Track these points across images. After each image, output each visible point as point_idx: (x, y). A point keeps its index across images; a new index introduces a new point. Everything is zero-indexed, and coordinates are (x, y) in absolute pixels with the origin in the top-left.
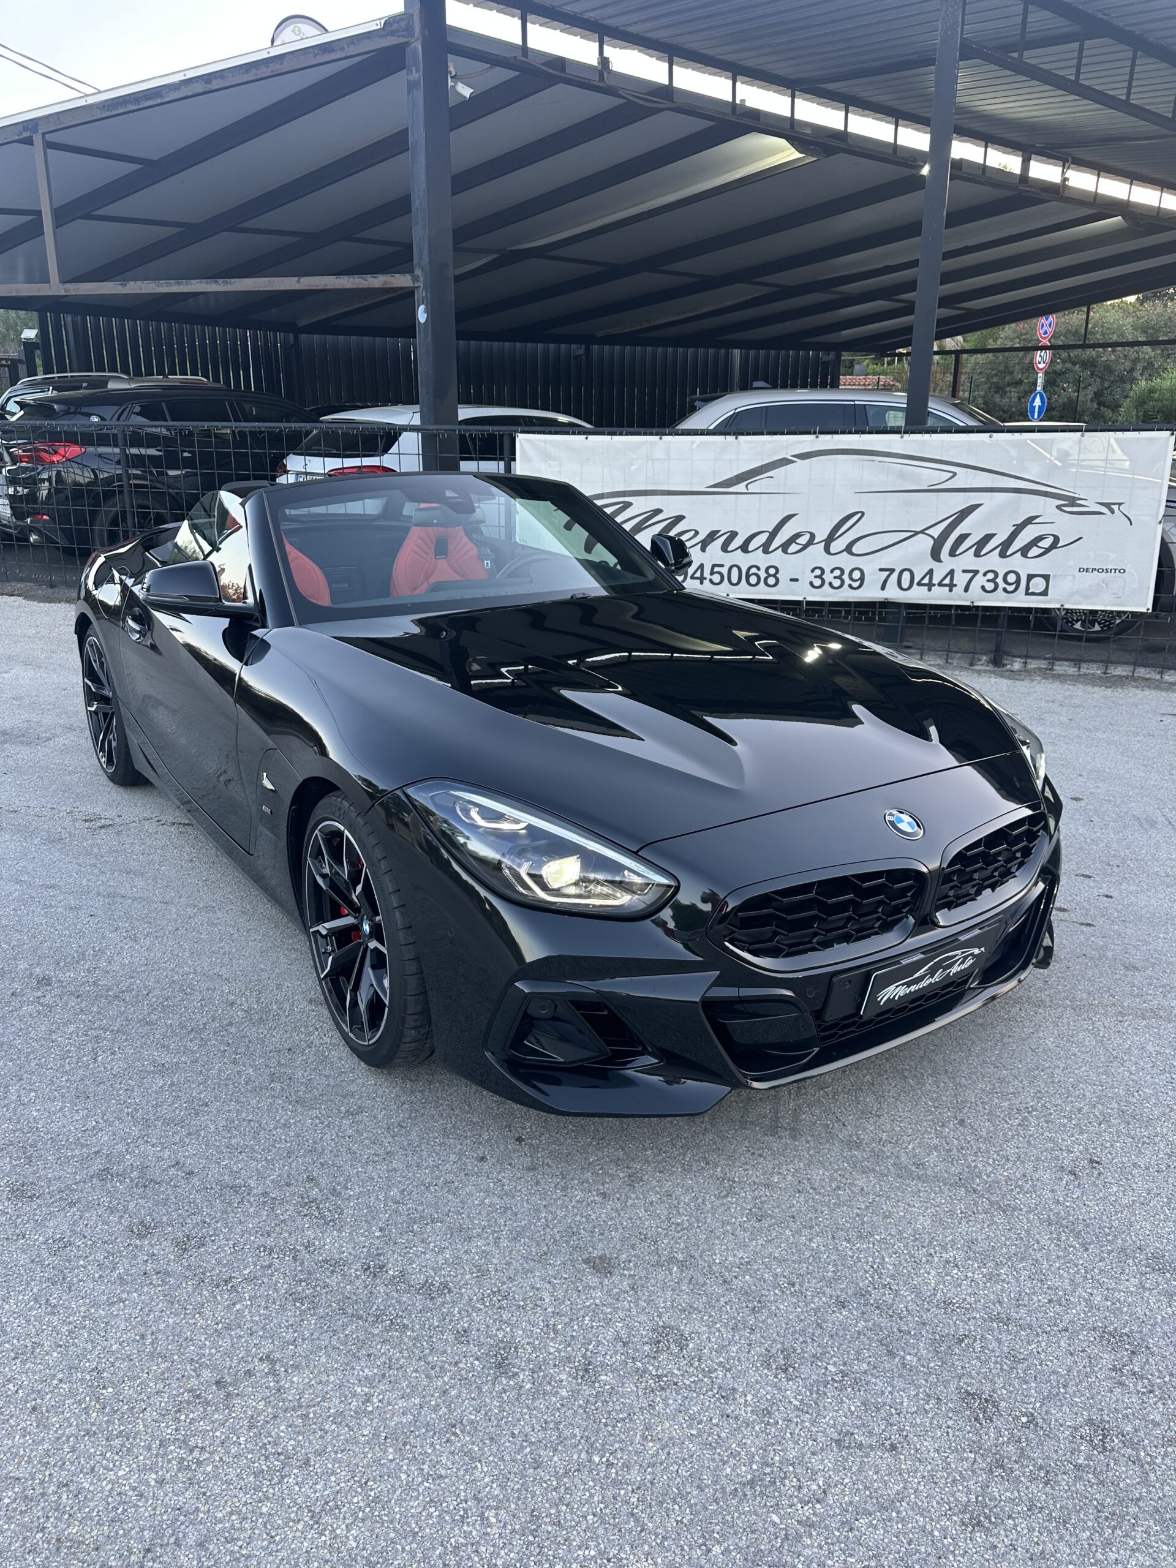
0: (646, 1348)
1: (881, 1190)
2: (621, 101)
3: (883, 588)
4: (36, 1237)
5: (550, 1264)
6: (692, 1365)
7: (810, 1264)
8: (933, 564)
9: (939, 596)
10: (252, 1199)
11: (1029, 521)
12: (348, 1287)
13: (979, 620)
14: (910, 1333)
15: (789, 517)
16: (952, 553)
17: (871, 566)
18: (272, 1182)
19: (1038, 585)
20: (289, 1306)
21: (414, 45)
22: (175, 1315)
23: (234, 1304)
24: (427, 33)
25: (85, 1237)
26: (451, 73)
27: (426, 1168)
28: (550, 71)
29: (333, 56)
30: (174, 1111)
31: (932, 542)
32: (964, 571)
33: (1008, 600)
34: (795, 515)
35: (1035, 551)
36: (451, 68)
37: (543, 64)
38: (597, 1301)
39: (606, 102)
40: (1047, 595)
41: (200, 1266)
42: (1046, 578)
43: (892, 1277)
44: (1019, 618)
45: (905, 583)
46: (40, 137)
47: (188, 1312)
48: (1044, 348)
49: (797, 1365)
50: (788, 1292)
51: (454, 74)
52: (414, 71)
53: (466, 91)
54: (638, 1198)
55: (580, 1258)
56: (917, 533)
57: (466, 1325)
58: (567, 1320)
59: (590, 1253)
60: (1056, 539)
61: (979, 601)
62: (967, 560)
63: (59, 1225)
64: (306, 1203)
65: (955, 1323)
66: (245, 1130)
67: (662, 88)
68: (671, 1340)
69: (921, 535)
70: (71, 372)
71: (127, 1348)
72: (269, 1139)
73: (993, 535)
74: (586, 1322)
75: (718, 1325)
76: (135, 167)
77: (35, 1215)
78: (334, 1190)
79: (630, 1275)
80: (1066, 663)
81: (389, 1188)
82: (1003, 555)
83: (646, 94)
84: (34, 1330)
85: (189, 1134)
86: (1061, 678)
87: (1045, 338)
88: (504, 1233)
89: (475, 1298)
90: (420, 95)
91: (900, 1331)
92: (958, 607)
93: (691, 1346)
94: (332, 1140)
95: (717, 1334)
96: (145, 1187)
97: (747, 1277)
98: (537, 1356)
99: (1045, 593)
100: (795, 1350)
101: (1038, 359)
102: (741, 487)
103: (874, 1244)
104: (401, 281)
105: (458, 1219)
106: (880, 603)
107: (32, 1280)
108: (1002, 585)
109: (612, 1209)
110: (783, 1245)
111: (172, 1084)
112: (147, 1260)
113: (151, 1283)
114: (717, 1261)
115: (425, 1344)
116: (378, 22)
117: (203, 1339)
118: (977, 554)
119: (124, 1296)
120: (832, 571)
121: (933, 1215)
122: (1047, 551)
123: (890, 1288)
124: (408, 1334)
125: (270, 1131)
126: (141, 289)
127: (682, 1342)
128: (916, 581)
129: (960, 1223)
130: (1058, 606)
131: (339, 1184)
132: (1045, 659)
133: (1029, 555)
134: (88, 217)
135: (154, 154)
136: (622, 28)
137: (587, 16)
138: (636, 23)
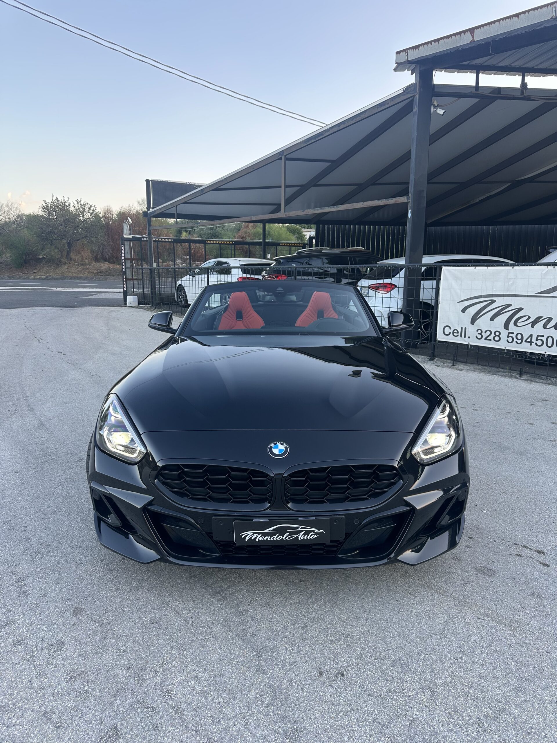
0: (45, 645)
2: (540, 103)
5: (65, 603)
6: (48, 659)
21: (416, 96)
24: (422, 90)
26: (434, 105)
28: (492, 95)
29: (385, 107)
36: (435, 103)
37: (489, 93)
38: (57, 622)
46: (284, 157)
52: (416, 107)
53: (441, 112)
55: (76, 606)
64: (37, 552)
76: (329, 164)
78: (49, 551)
85: (43, 519)
90: (416, 117)
105: (65, 576)
109: (112, 595)
116: (403, 89)
134: (316, 185)
135: (335, 157)
136: (535, 67)
137: (513, 65)
138: (541, 63)
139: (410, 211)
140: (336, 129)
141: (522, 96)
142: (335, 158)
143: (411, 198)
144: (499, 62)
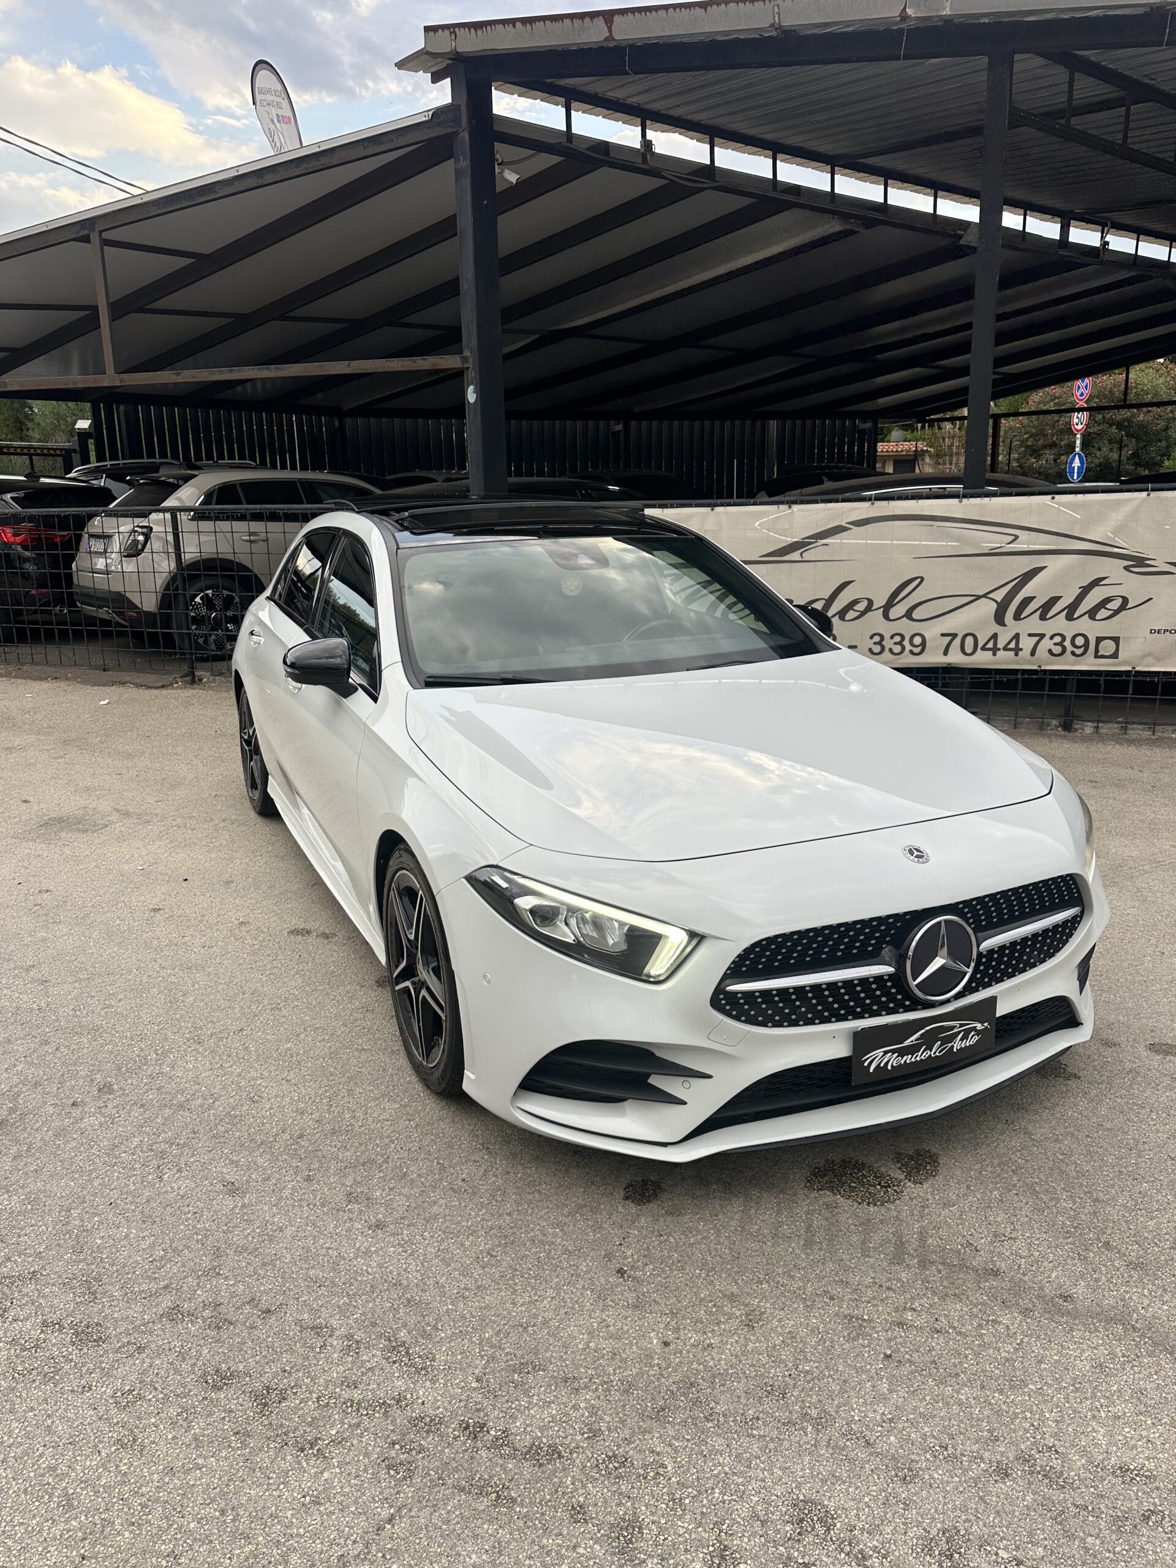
0: (788, 1529)
1: (1029, 1329)
2: (665, 182)
3: (946, 653)
4: (104, 1389)
5: (669, 1422)
6: (842, 1550)
7: (961, 1421)
8: (997, 628)
9: (1004, 660)
10: (335, 1343)
11: (1097, 582)
12: (447, 1450)
13: (1047, 685)
14: (1087, 1508)
15: (845, 585)
16: (1017, 617)
17: (933, 631)
18: (356, 1321)
19: (1108, 647)
20: (383, 1474)
21: (461, 135)
22: (258, 1486)
23: (322, 1473)
24: (474, 122)
25: (156, 1389)
26: (497, 160)
27: (522, 1305)
28: (594, 155)
29: (382, 148)
30: (246, 1237)
31: (995, 606)
32: (1030, 635)
33: (1075, 664)
34: (852, 582)
35: (1103, 613)
36: (498, 156)
37: (587, 149)
38: (727, 1469)
39: (651, 184)
40: (1117, 658)
41: (282, 1425)
42: (1116, 640)
43: (1055, 1435)
44: (1088, 682)
45: (969, 648)
46: (97, 234)
47: (271, 1481)
48: (1081, 410)
49: (962, 1550)
50: (941, 1457)
51: (500, 161)
52: (462, 159)
53: (512, 177)
54: (758, 1340)
55: (702, 1415)
56: (978, 597)
57: (581, 1499)
58: (695, 1492)
59: (712, 1409)
60: (1125, 600)
61: (1046, 664)
62: (1033, 624)
63: (128, 1373)
64: (394, 1348)
65: (1137, 1495)
66: (323, 1260)
67: (703, 167)
68: (815, 1518)
69: (983, 599)
70: (123, 459)
71: (206, 1527)
72: (349, 1270)
73: (1057, 598)
74: (717, 1495)
75: (867, 1499)
76: (188, 261)
77: (101, 1362)
78: (424, 1331)
79: (760, 1436)
80: (1140, 727)
81: (483, 1330)
82: (1070, 617)
83: (690, 174)
84: (103, 1504)
85: (264, 1264)
86: (1137, 742)
87: (1082, 400)
88: (615, 1383)
89: (589, 1464)
90: (467, 182)
91: (1077, 1507)
92: (1024, 671)
93: (838, 1525)
94: (418, 1271)
95: (867, 1510)
96: (219, 1328)
97: (892, 1438)
98: (666, 1539)
99: (1115, 655)
100: (959, 1531)
101: (1076, 420)
102: (795, 556)
103: (1029, 1396)
104: (449, 362)
105: (562, 1366)
106: (943, 668)
107: (100, 1442)
108: (1070, 648)
109: (732, 1355)
110: (928, 1398)
111: (244, 1206)
112: (224, 1418)
113: (230, 1446)
114: (856, 1418)
115: (537, 1522)
116: (426, 114)
117: (289, 1516)
118: (1043, 618)
119: (200, 1461)
120: (892, 637)
121: (1092, 1359)
122: (1116, 612)
123: (1056, 1451)
124: (518, 1510)
125: (350, 1260)
126: (194, 377)
127: (827, 1520)
128: (980, 645)
129: (1124, 1369)
130: (1129, 668)
131: (428, 1324)
132: (1118, 723)
133: (1097, 618)
134: (142, 310)
135: (207, 247)
136: (664, 112)
137: (629, 101)
138: (678, 106)
139: (471, 389)
140: (251, 182)
141: (643, 166)
142: (207, 250)
143: (471, 360)
144: (610, 90)
